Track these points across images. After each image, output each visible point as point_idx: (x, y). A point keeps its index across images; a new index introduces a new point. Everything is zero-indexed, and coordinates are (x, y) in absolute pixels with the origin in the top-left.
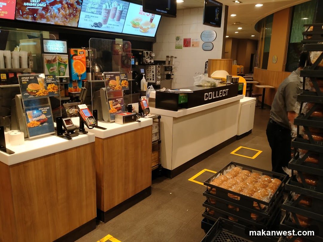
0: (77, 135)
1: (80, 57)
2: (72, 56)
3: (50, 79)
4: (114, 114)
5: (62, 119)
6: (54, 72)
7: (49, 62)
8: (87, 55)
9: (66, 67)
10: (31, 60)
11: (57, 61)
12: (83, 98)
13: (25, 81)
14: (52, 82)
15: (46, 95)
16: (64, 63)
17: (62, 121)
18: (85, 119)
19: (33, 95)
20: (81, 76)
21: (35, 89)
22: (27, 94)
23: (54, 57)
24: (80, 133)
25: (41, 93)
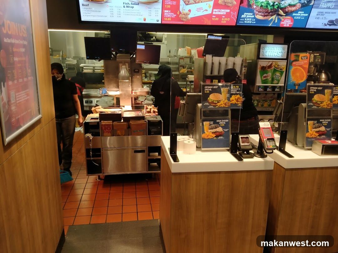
0: (252, 156)
1: (301, 62)
2: (291, 61)
3: (236, 89)
4: (313, 140)
5: (239, 135)
6: (267, 79)
7: (263, 68)
8: (312, 60)
9: (281, 75)
10: (245, 67)
11: (273, 68)
12: (277, 114)
13: (208, 91)
14: (237, 93)
15: (227, 106)
16: (281, 69)
17: (238, 137)
18: (264, 140)
19: (214, 106)
20: (299, 85)
21: (216, 100)
22: (207, 104)
23: (270, 63)
24: (257, 156)
25: (222, 104)
